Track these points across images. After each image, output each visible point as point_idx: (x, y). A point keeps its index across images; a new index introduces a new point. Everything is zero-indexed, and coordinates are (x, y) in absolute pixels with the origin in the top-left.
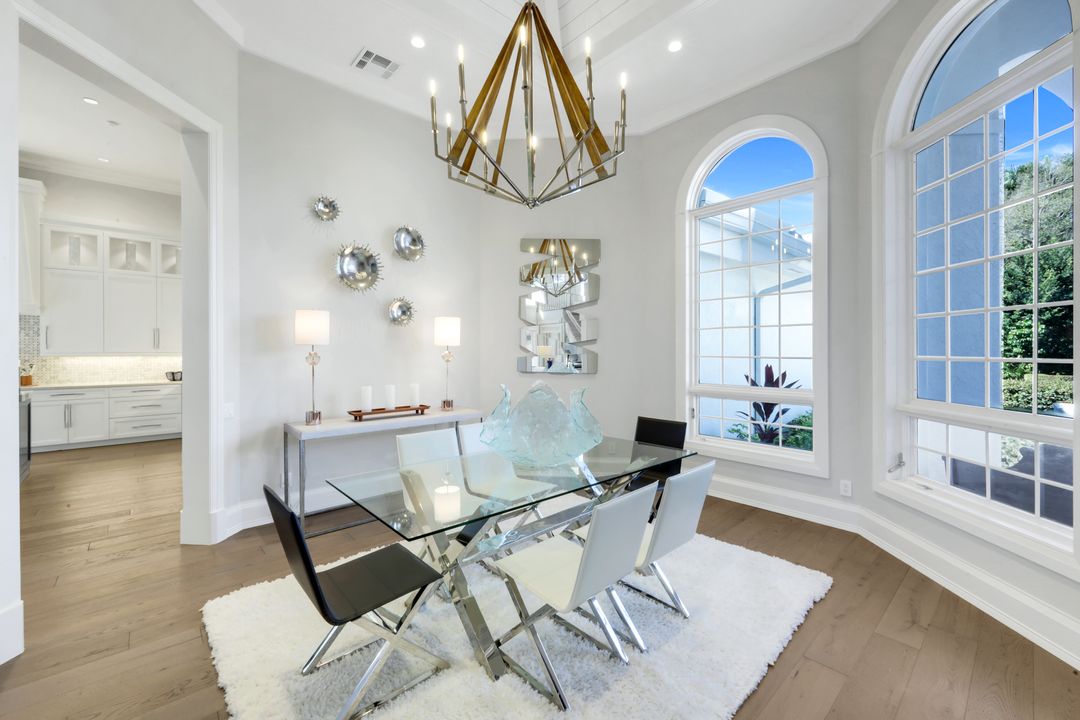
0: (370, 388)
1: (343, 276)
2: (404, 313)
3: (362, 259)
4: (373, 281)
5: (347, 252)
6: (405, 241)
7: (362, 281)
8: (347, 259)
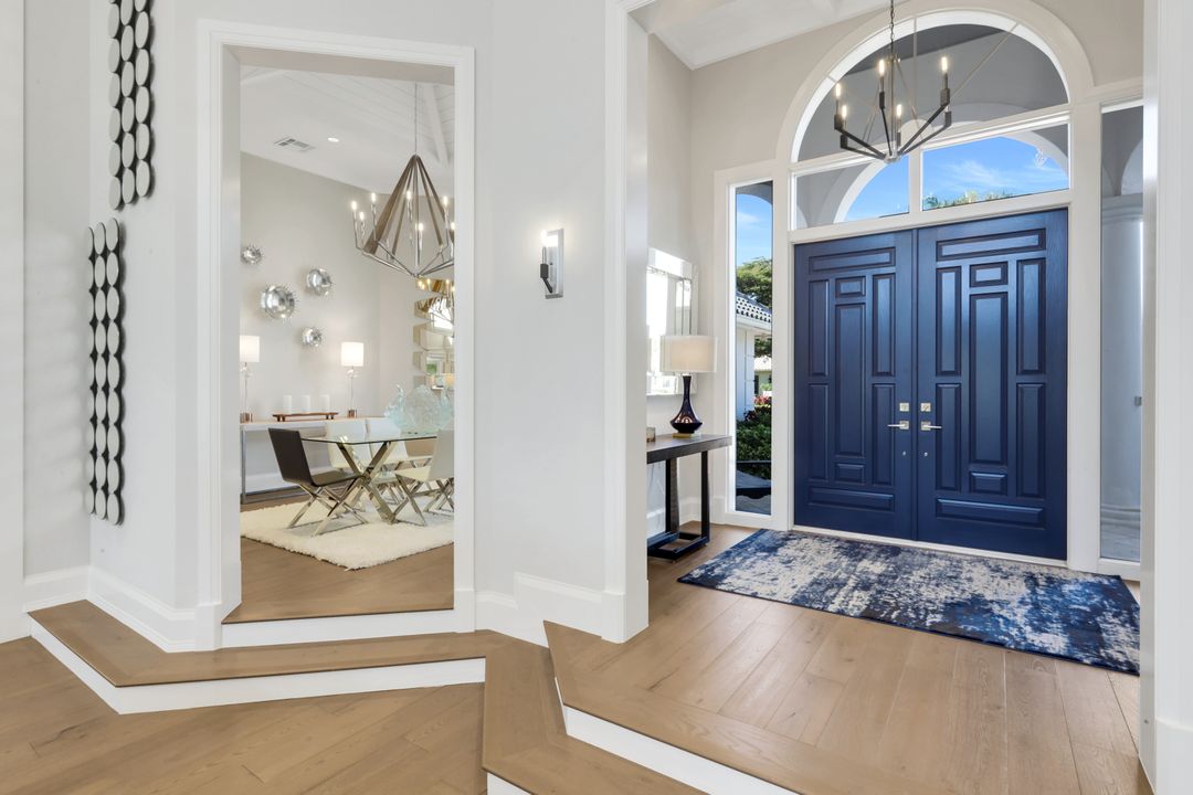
0: (290, 397)
1: (267, 309)
2: (315, 338)
3: (282, 295)
4: (292, 311)
5: (272, 289)
6: (316, 280)
7: (283, 312)
8: (270, 296)
